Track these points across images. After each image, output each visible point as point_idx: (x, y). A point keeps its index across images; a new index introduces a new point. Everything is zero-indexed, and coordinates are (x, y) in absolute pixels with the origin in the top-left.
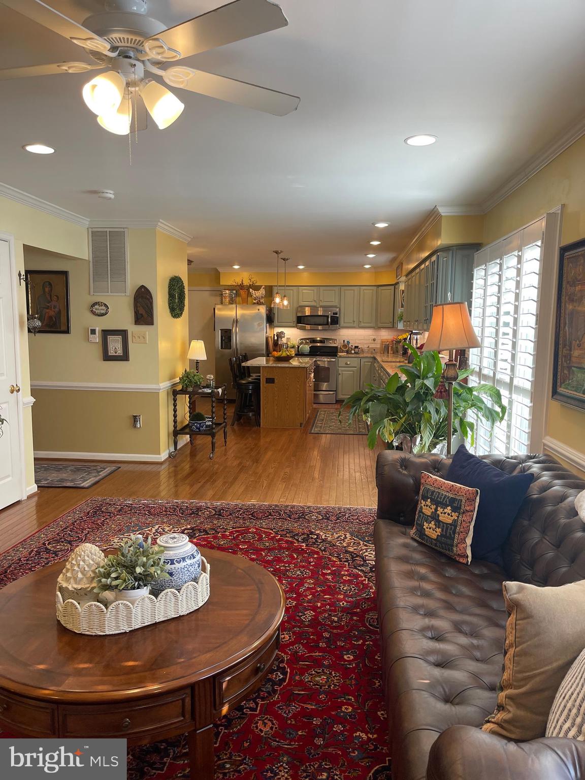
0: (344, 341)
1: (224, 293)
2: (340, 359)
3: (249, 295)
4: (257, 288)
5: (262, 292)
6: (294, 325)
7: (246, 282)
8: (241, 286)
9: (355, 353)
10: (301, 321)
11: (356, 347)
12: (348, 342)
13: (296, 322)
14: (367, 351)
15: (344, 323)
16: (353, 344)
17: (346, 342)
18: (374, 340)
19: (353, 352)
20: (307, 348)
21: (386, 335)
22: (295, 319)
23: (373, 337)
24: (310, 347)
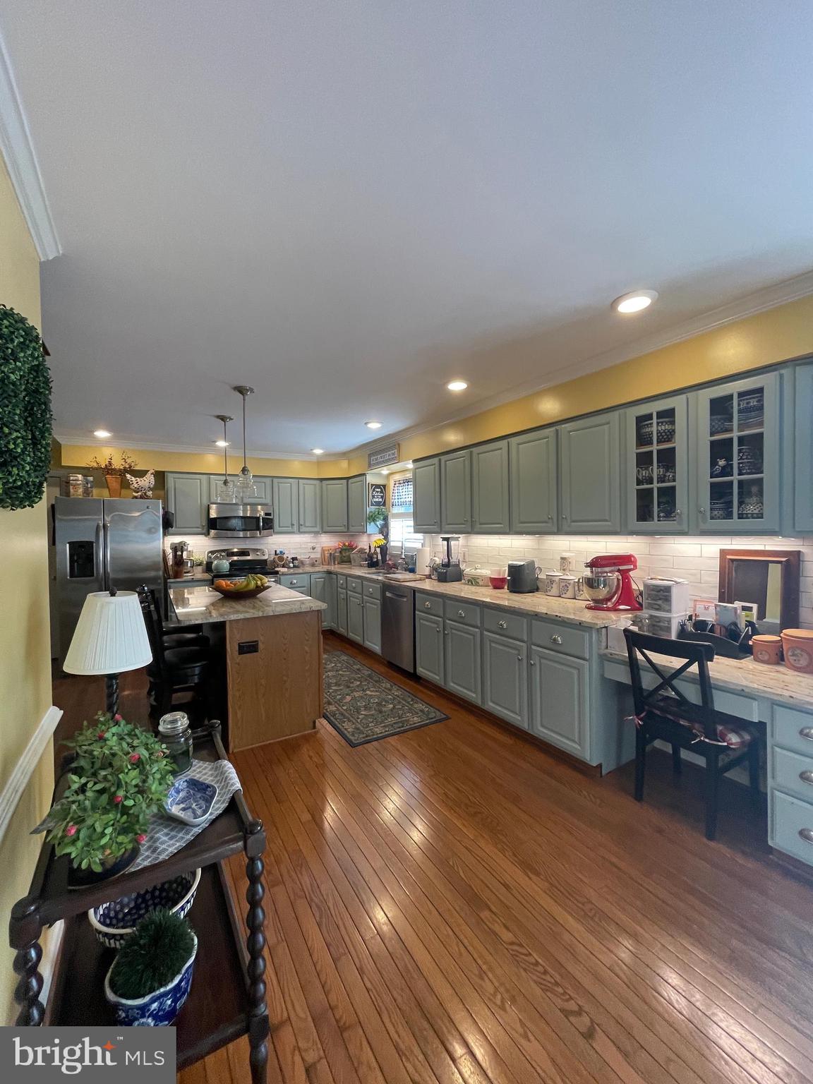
0: (276, 551)
1: (72, 478)
2: (282, 577)
3: (125, 485)
4: (141, 474)
5: (148, 481)
6: (205, 531)
7: (118, 464)
8: (109, 470)
9: (294, 566)
10: (213, 525)
11: (294, 559)
12: (281, 552)
13: (206, 527)
14: (308, 563)
15: (279, 527)
16: (289, 555)
17: (278, 552)
18: (314, 548)
19: (291, 565)
20: (225, 564)
21: (328, 542)
22: (205, 523)
23: (312, 545)
24: (230, 563)
